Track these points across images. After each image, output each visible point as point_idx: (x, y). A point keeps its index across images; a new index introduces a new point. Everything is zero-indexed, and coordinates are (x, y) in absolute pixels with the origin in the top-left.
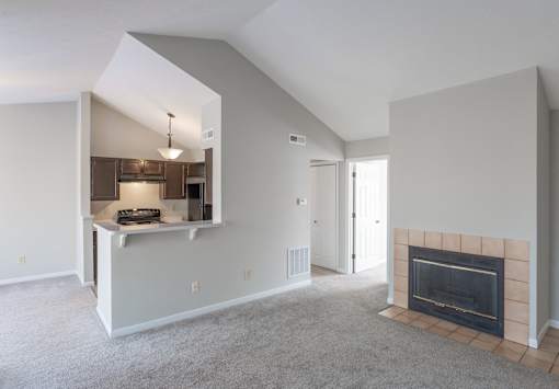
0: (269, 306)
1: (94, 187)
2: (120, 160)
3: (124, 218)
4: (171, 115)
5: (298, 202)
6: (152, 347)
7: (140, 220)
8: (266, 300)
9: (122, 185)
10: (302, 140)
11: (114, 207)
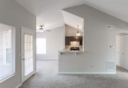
0: (97, 77)
1: (66, 43)
2: (70, 37)
3: (72, 49)
4: (78, 26)
5: (111, 47)
6: (63, 78)
7: (75, 50)
8: (97, 75)
9: (71, 42)
10: (113, 27)
11: (70, 47)
